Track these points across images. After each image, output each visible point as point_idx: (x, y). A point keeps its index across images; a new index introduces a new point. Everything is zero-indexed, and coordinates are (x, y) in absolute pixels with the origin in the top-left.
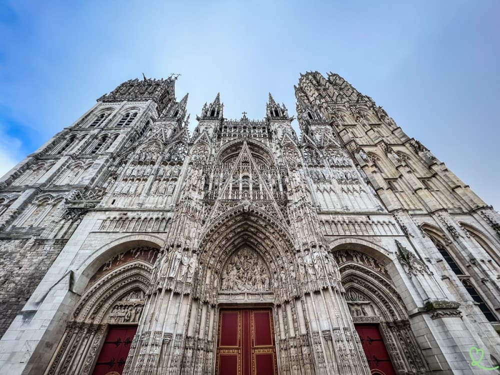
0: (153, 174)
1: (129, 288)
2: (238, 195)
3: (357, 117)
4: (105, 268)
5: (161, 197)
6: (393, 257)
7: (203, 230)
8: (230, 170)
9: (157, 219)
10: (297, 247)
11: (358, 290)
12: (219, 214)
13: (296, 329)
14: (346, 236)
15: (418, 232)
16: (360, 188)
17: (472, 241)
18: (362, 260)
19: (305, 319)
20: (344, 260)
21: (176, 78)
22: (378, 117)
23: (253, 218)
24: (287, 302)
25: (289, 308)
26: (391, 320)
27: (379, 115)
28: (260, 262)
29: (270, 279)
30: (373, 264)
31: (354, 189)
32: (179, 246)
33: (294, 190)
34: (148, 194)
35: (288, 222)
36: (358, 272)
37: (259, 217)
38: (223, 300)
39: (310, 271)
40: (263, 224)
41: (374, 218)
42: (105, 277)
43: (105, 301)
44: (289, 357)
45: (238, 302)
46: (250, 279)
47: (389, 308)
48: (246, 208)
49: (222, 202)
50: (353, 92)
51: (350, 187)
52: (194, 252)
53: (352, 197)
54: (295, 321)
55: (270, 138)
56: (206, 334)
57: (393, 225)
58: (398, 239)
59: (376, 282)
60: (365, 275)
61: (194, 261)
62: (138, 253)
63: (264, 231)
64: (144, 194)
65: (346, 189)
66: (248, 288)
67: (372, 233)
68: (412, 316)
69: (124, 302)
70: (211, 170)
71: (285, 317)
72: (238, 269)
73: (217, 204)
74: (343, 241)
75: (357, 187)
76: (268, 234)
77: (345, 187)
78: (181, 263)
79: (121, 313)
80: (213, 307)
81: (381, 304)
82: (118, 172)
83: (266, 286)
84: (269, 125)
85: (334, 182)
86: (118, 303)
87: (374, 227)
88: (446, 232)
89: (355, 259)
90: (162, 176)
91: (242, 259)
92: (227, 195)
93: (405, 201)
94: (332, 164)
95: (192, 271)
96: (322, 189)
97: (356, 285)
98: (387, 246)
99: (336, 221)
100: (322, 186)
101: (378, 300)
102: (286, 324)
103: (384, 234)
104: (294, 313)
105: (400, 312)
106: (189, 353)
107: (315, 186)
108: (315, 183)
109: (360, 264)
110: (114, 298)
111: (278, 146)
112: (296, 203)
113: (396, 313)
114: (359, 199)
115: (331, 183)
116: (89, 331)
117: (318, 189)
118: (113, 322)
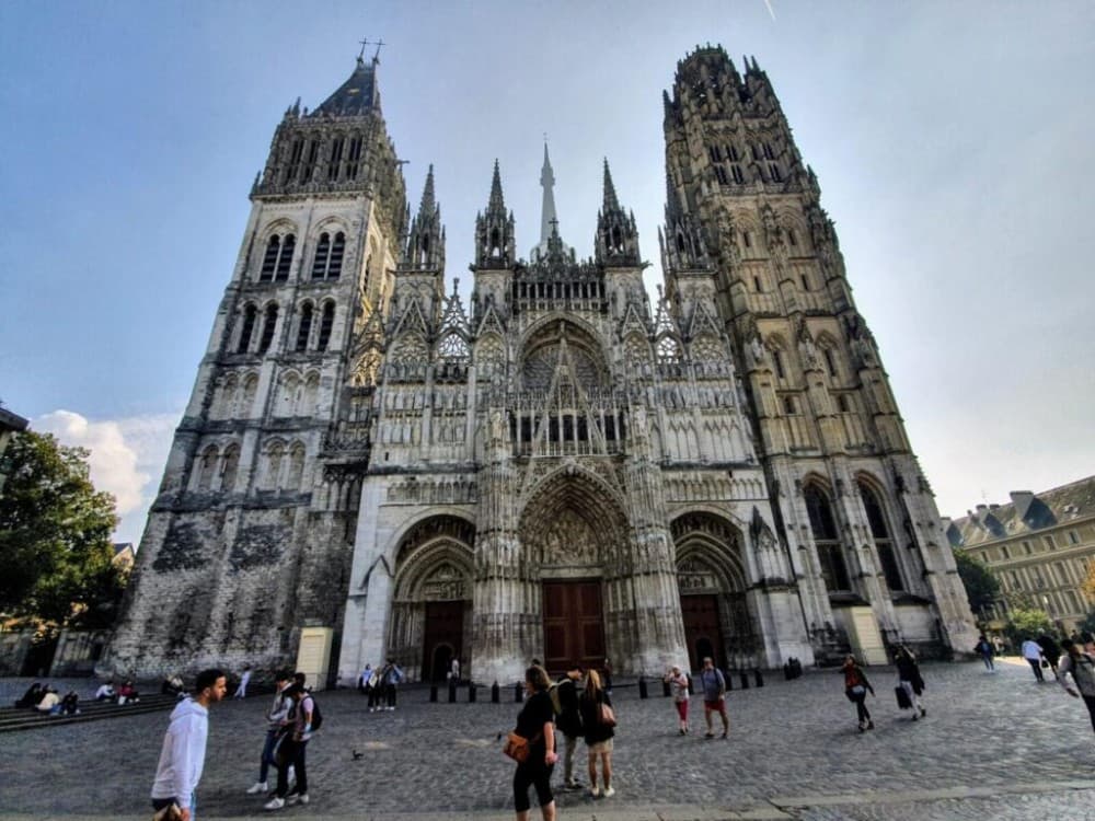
0: (427, 407)
1: (436, 565)
2: (558, 449)
3: (772, 242)
4: (408, 546)
5: (450, 448)
6: (745, 529)
7: (521, 505)
8: (543, 403)
9: (456, 484)
10: (632, 524)
11: (700, 560)
12: (536, 480)
13: (625, 605)
14: (695, 502)
15: (793, 488)
16: (733, 421)
17: (857, 502)
18: (711, 529)
19: (634, 597)
20: (689, 528)
21: (375, 60)
22: (813, 240)
23: (578, 480)
24: (616, 579)
25: (618, 584)
26: (730, 590)
27: (816, 236)
28: (587, 528)
29: (599, 549)
30: (722, 532)
31: (723, 422)
32: (499, 530)
33: (634, 441)
34: (431, 442)
35: (624, 488)
36: (704, 542)
37: (587, 480)
38: (546, 574)
39: (643, 553)
40: (592, 488)
41: (738, 475)
42: (412, 555)
43: (417, 578)
44: (616, 627)
45: (563, 576)
46: (575, 550)
47: (729, 578)
48: (571, 470)
49: (538, 461)
50: (786, 151)
51: (718, 419)
52: (514, 532)
53: (717, 438)
54: (624, 597)
55: (604, 310)
56: (534, 609)
57: (760, 484)
58: (758, 505)
59: (721, 552)
60: (710, 545)
61: (516, 542)
62: (441, 527)
63: (593, 496)
64: (425, 443)
65: (711, 423)
66: (573, 560)
67: (728, 497)
68: (748, 589)
69: (434, 579)
70: (516, 404)
71: (615, 592)
72: (560, 537)
73: (532, 465)
74: (690, 509)
75: (727, 419)
76: (598, 501)
77: (710, 420)
78: (506, 549)
79: (434, 590)
80: (537, 582)
81: (723, 575)
82: (376, 405)
83: (595, 558)
84: (602, 276)
85: (697, 411)
86: (429, 581)
87: (734, 488)
88: (834, 485)
89: (702, 527)
90: (441, 409)
91: (565, 526)
92: (544, 449)
93: (800, 434)
94: (700, 376)
95: (517, 555)
96: (676, 423)
97: (700, 555)
98: (742, 515)
99: (686, 480)
100: (679, 419)
101: (720, 570)
102: (615, 598)
103: (743, 497)
104: (624, 589)
105: (739, 583)
106: (525, 627)
107: (666, 419)
108: (668, 413)
109: (707, 534)
110: (425, 575)
111: (616, 337)
112: (635, 463)
113: (735, 584)
114: (726, 442)
115: (692, 414)
116: (411, 609)
117: (671, 425)
118: (429, 599)
